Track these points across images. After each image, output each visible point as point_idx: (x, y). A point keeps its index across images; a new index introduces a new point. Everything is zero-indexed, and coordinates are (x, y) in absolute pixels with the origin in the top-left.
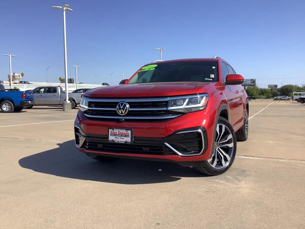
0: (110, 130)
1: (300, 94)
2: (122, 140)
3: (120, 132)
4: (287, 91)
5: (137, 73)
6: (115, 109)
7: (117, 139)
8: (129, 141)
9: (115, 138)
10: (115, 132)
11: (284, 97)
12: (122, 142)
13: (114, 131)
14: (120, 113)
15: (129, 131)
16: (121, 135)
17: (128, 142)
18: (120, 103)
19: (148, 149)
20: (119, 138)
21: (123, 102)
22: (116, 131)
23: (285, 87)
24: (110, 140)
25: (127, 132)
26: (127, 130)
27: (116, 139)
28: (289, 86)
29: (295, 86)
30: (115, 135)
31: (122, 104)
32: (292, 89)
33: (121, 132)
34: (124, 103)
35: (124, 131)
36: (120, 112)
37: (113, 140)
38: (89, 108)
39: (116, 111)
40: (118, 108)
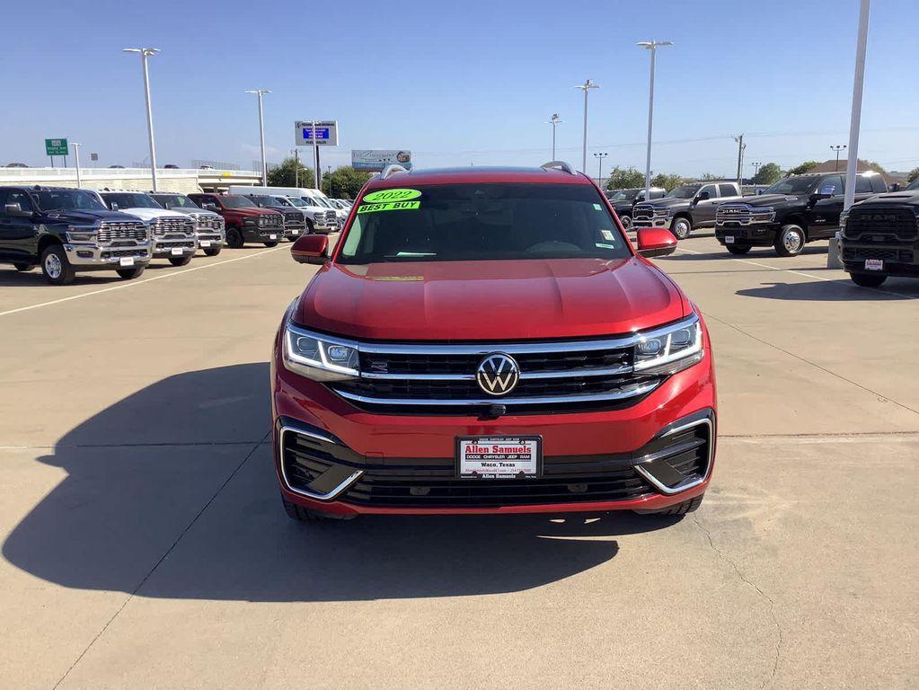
0: (464, 445)
2: (508, 470)
3: (500, 446)
5: (357, 217)
6: (470, 377)
7: (489, 468)
8: (529, 470)
9: (483, 465)
10: (483, 447)
12: (507, 477)
13: (479, 446)
14: (489, 388)
15: (529, 442)
16: (503, 457)
17: (528, 475)
18: (490, 359)
19: (584, 488)
20: (498, 464)
21: (499, 356)
22: (485, 444)
24: (463, 471)
25: (522, 447)
26: (523, 439)
27: (486, 468)
30: (482, 458)
31: (498, 362)
33: (504, 447)
34: (505, 358)
35: (514, 444)
36: (492, 387)
37: (475, 473)
38: (365, 375)
39: (476, 381)
40: (485, 375)
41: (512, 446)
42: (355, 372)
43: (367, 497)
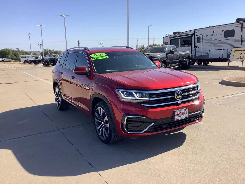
0: (175, 113)
1: (25, 57)
2: (183, 117)
4: (5, 54)
6: (173, 96)
11: (6, 59)
12: (183, 119)
13: (178, 113)
14: (177, 99)
16: (182, 114)
17: (187, 117)
18: (177, 92)
23: (3, 50)
24: (175, 119)
27: (179, 117)
28: (7, 49)
29: (11, 49)
30: (178, 115)
32: (9, 52)
38: (151, 99)
39: (175, 97)
40: (177, 95)
41: (184, 111)
42: (149, 99)
43: (153, 130)
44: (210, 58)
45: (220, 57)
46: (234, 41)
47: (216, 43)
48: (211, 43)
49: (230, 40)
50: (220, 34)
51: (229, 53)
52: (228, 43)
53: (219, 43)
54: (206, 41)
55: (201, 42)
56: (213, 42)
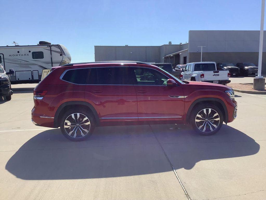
44: (17, 80)
45: (30, 79)
46: (43, 63)
47: (22, 64)
48: (16, 63)
49: (39, 62)
50: (27, 55)
51: (40, 74)
52: (37, 65)
53: (27, 65)
54: (10, 62)
55: (3, 62)
56: (20, 63)
